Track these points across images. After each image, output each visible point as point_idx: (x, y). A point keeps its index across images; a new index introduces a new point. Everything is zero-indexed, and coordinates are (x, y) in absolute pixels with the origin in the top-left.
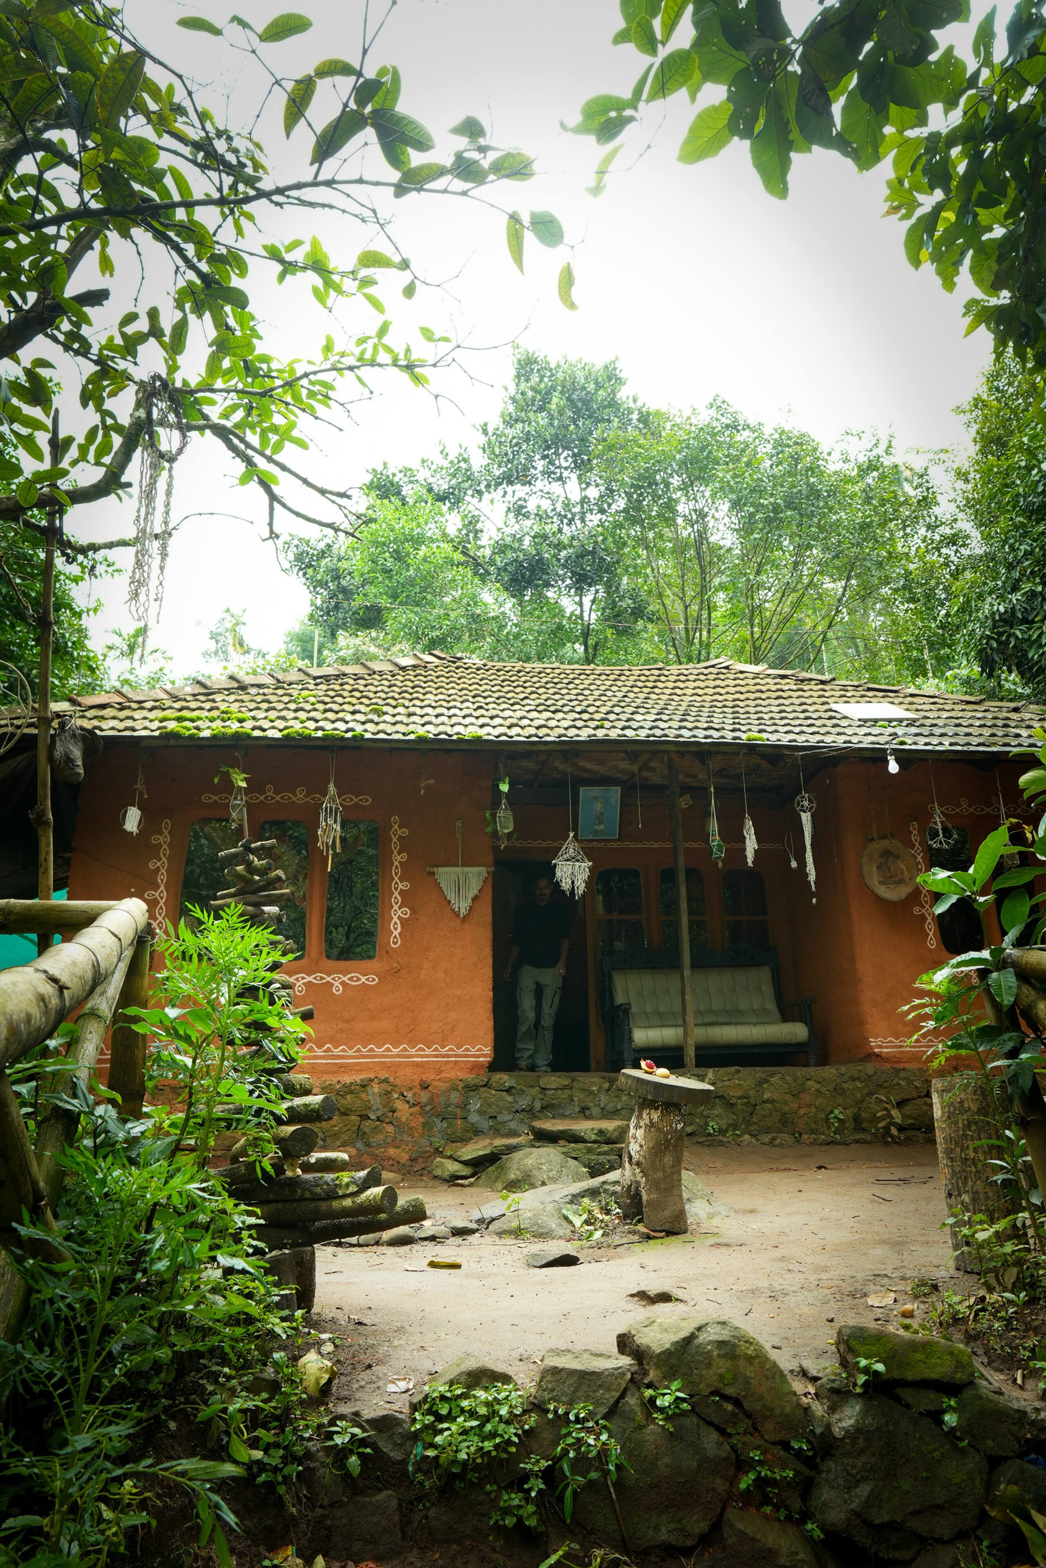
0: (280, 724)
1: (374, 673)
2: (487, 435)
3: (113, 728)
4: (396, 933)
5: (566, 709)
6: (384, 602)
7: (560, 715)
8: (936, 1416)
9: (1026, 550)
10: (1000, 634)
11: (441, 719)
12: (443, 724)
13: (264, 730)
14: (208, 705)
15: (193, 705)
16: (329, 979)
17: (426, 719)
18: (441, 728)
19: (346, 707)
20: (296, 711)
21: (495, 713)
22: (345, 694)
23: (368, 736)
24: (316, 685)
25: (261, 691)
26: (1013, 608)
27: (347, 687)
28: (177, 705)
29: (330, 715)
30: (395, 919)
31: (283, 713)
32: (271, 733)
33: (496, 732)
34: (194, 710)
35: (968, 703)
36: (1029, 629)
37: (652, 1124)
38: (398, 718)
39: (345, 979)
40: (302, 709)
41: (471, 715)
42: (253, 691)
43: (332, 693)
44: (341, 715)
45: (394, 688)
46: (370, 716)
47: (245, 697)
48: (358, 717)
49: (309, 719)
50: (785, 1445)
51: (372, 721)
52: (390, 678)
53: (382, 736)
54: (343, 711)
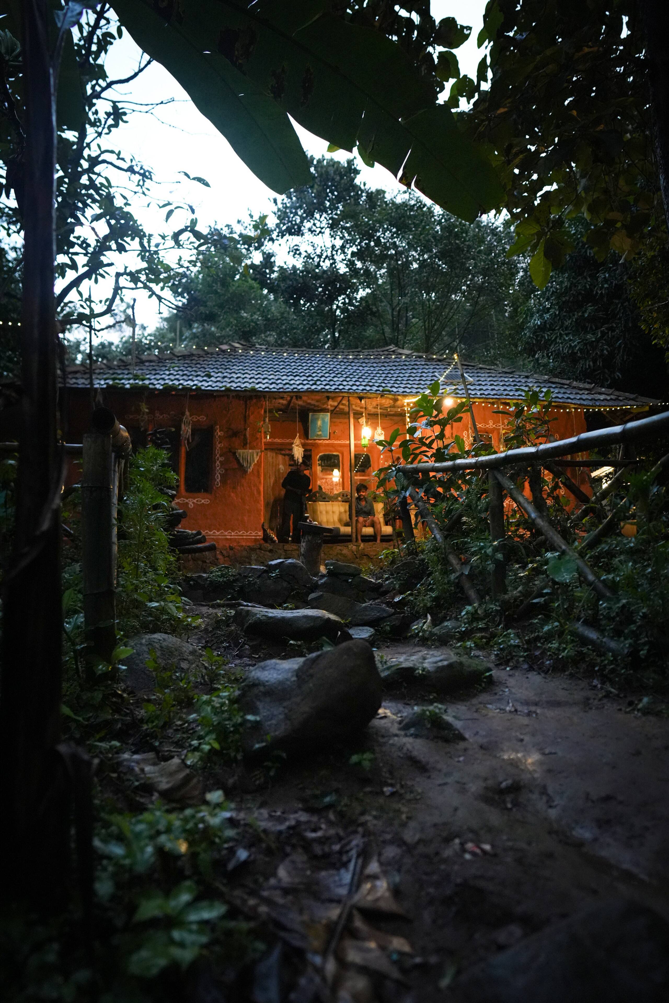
0: (162, 382)
1: (208, 354)
2: (276, 204)
3: (83, 383)
4: (218, 480)
5: (302, 374)
6: (216, 310)
7: (297, 378)
8: (347, 581)
9: (553, 291)
10: (537, 336)
11: (240, 379)
12: (239, 382)
13: (154, 385)
14: (126, 372)
15: (119, 372)
16: (187, 501)
17: (232, 379)
18: (239, 384)
19: (193, 373)
20: (169, 375)
21: (265, 376)
22: (193, 366)
23: (203, 388)
24: (179, 360)
25: (151, 364)
26: (545, 322)
27: (194, 362)
28: (111, 372)
29: (185, 377)
30: (218, 474)
31: (163, 376)
32: (158, 386)
33: (264, 386)
34: (119, 374)
35: (506, 373)
36: (551, 334)
37: (309, 541)
38: (218, 379)
39: (195, 501)
40: (172, 374)
41: (253, 378)
42: (147, 364)
43: (186, 365)
44: (191, 377)
45: (218, 363)
46: (205, 378)
47: (144, 368)
48: (199, 378)
49: (175, 379)
50: (305, 586)
51: (205, 380)
52: (215, 356)
53: (209, 388)
54: (192, 375)
